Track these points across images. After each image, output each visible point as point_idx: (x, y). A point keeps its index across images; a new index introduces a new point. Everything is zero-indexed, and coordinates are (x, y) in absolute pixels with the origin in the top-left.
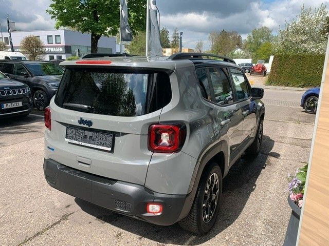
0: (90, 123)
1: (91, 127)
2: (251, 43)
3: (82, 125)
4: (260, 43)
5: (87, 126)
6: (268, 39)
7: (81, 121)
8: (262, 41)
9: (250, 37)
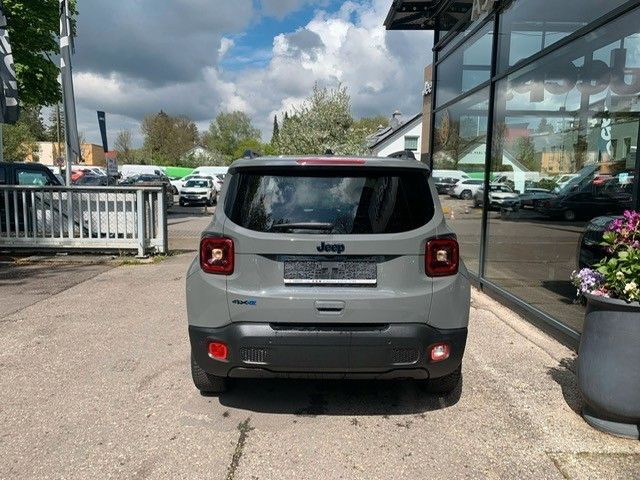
0: (341, 247)
1: (342, 253)
2: (217, 137)
3: (324, 253)
4: (233, 140)
5: (336, 253)
6: (245, 132)
7: (324, 247)
8: (236, 136)
9: (213, 127)
